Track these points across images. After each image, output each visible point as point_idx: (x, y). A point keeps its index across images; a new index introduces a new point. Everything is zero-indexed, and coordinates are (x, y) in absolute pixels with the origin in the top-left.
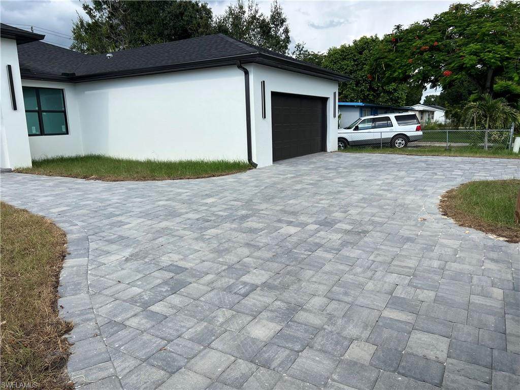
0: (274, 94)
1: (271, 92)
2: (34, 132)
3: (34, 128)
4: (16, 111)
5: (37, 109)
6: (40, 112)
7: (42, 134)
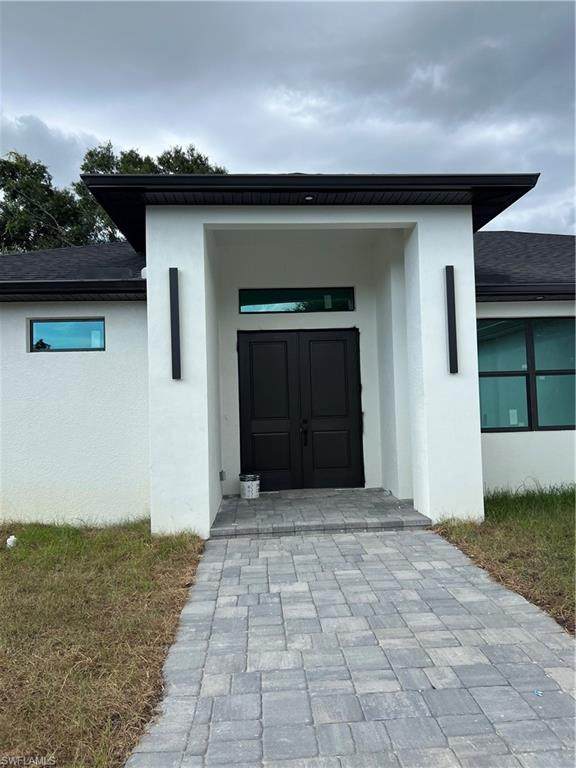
2: (514, 422)
3: (513, 413)
4: (454, 378)
5: (525, 367)
6: (530, 376)
7: (533, 425)
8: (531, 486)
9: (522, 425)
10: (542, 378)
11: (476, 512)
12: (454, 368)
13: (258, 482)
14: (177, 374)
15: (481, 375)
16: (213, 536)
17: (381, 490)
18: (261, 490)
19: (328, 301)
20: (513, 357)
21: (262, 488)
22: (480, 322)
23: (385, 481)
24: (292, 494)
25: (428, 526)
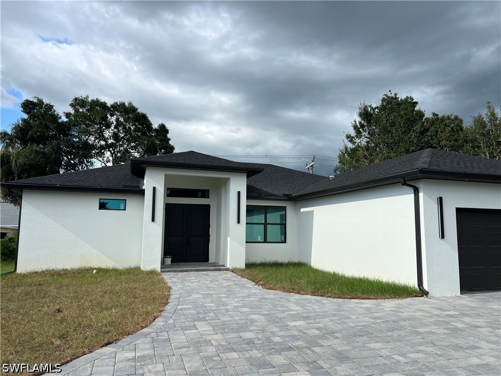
0: (459, 211)
1: (456, 208)
2: (259, 240)
3: (259, 237)
4: (239, 224)
5: (264, 222)
6: (265, 224)
7: (265, 241)
8: (263, 261)
9: (262, 241)
10: (269, 226)
11: (243, 266)
12: (239, 222)
13: (171, 259)
14: (153, 220)
15: (247, 224)
16: (162, 272)
17: (214, 263)
18: (171, 262)
19: (200, 194)
20: (260, 218)
21: (172, 262)
22: (247, 206)
23: (216, 260)
24: (183, 264)
25: (228, 270)
